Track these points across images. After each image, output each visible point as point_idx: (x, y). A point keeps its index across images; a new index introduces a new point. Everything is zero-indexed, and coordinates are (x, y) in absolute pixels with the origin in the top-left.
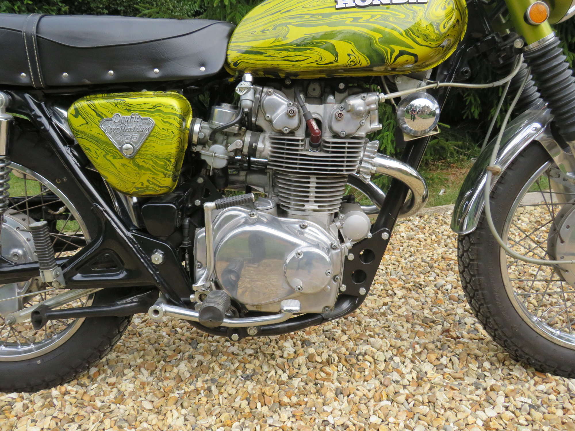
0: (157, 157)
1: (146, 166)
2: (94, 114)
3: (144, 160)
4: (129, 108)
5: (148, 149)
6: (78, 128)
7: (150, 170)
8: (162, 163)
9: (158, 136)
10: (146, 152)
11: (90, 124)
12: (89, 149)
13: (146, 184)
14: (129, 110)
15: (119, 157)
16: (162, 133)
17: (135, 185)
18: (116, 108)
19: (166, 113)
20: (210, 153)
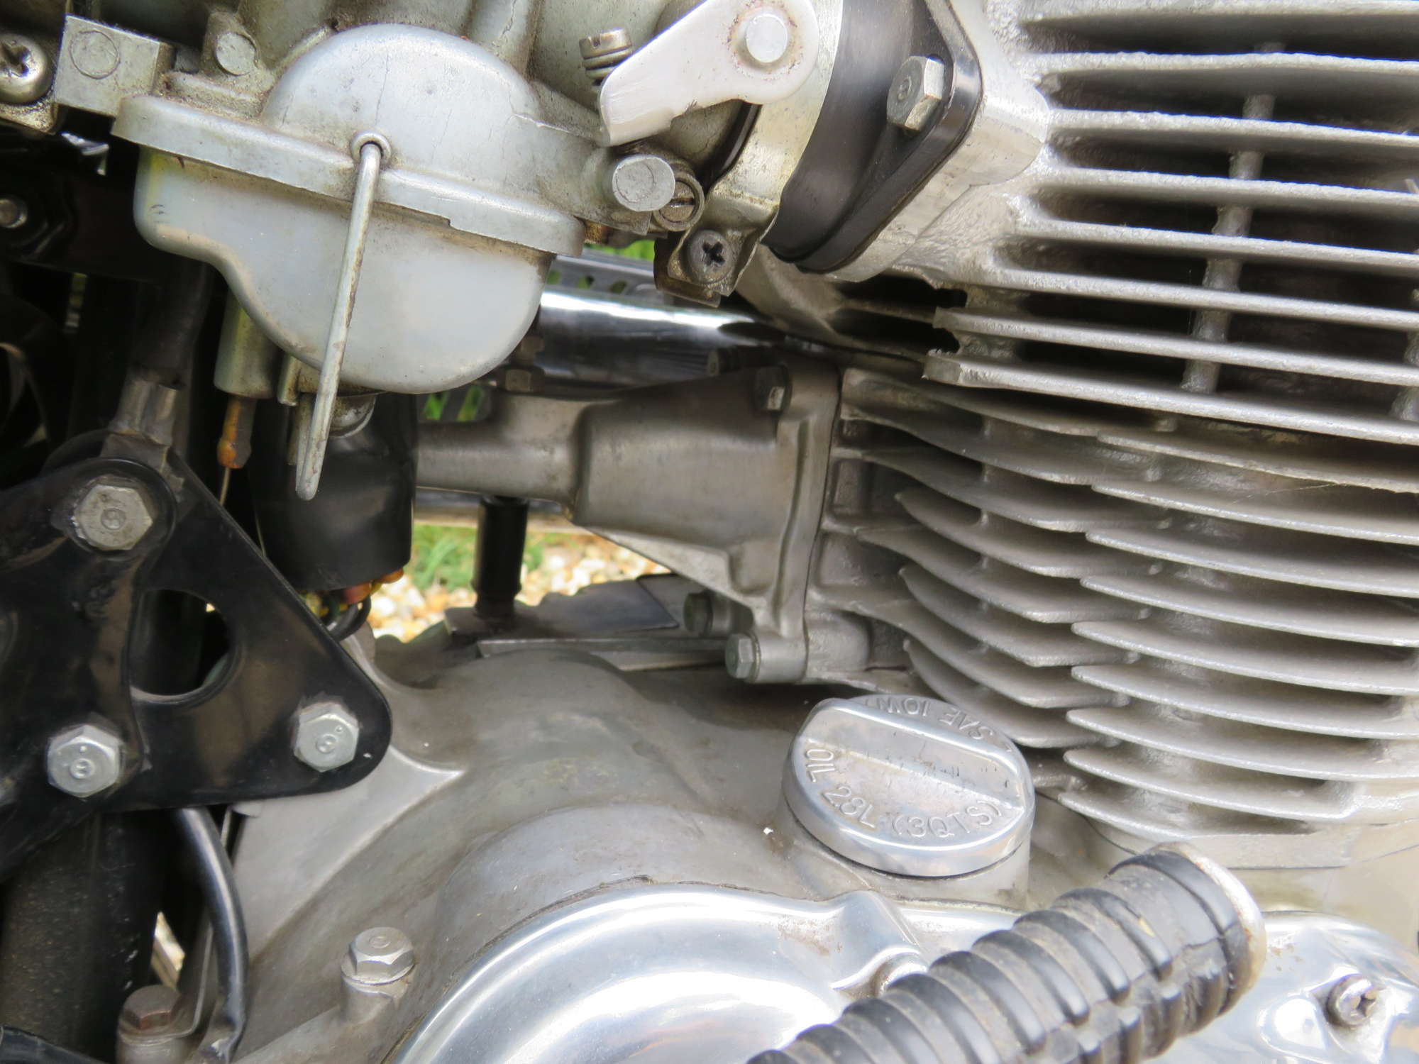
20: (306, 141)
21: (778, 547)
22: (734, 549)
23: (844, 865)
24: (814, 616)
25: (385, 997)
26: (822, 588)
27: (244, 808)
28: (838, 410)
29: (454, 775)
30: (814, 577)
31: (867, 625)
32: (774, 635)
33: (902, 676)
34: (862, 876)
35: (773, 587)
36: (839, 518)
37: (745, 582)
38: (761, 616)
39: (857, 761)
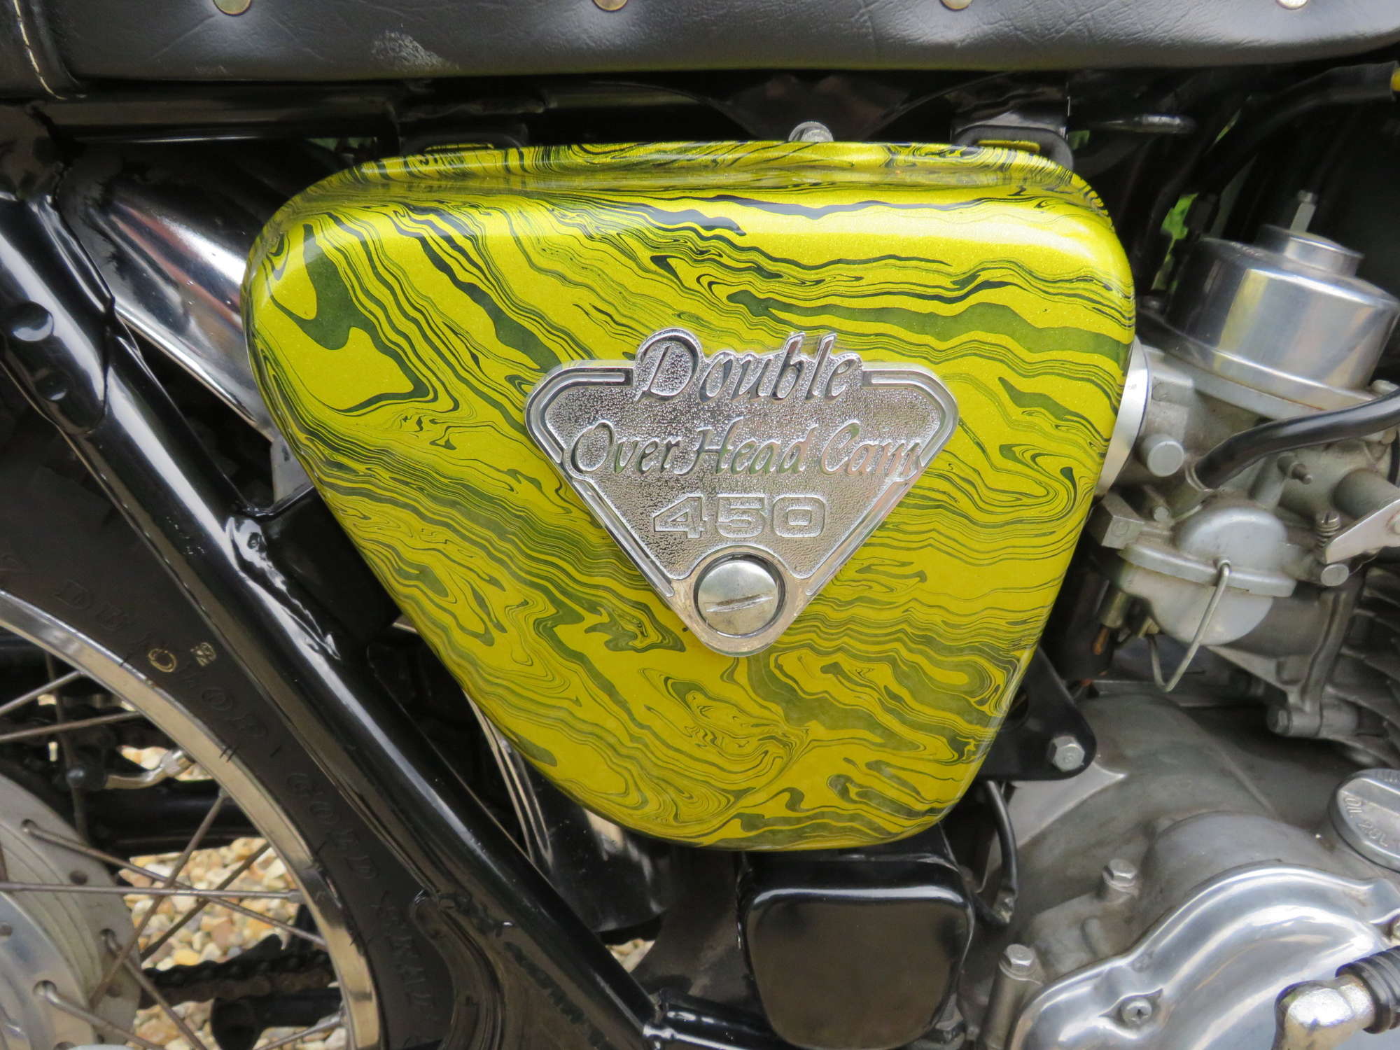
0: (928, 641)
1: (844, 695)
2: (478, 322)
3: (838, 658)
4: (761, 288)
5: (877, 593)
6: (342, 425)
7: (871, 723)
8: (961, 679)
9: (964, 504)
10: (861, 611)
11: (444, 402)
12: (424, 574)
13: (818, 795)
14: (760, 307)
15: (654, 637)
16: (992, 478)
17: (747, 805)
18: (660, 287)
19: (1037, 337)
20: (1197, 562)
21: (1310, 660)
22: (1282, 659)
23: (1367, 862)
24: (1326, 701)
25: (1128, 894)
26: (1335, 685)
27: (1016, 784)
28: (1361, 589)
29: (1121, 776)
30: (1330, 679)
31: (1358, 709)
32: (1300, 710)
33: (1380, 741)
34: (1377, 870)
35: (1303, 681)
36: (1352, 647)
37: (1286, 676)
38: (1293, 698)
39: (1374, 808)
